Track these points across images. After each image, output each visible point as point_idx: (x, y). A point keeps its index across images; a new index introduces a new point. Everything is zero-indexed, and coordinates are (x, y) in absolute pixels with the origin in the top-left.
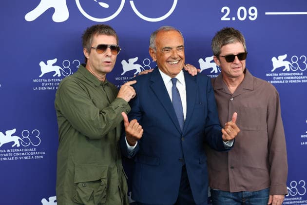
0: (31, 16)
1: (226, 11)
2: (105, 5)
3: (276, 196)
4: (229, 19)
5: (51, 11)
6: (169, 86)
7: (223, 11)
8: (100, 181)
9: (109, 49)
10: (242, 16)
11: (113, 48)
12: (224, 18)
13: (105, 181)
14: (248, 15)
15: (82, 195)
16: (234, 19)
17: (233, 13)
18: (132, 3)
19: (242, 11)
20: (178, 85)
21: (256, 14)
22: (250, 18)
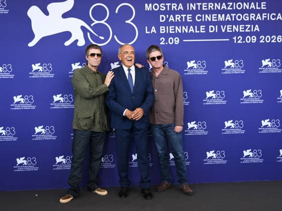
0: (67, 43)
1: (162, 40)
2: (102, 38)
3: (177, 127)
4: (164, 44)
5: (77, 41)
6: (127, 73)
8: (90, 117)
9: (96, 56)
10: (171, 42)
11: (98, 55)
12: (162, 43)
13: (92, 118)
14: (174, 42)
15: (81, 124)
16: (167, 43)
17: (166, 41)
18: (115, 36)
20: (131, 72)
21: (178, 41)
22: (175, 43)
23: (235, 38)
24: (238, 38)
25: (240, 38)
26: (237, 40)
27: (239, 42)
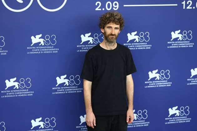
1: (98, 4)
4: (100, 9)
7: (96, 4)
10: (109, 7)
12: (97, 9)
14: (113, 7)
16: (103, 9)
17: (103, 6)
19: (109, 4)
21: (118, 6)
22: (114, 9)
23: (184, 3)
24: (188, 3)
25: (190, 3)
26: (187, 5)
27: (188, 8)
